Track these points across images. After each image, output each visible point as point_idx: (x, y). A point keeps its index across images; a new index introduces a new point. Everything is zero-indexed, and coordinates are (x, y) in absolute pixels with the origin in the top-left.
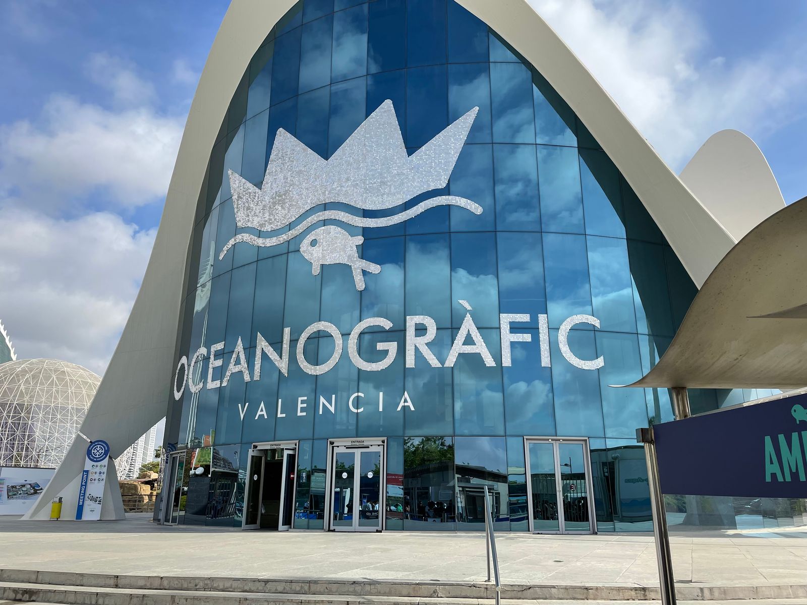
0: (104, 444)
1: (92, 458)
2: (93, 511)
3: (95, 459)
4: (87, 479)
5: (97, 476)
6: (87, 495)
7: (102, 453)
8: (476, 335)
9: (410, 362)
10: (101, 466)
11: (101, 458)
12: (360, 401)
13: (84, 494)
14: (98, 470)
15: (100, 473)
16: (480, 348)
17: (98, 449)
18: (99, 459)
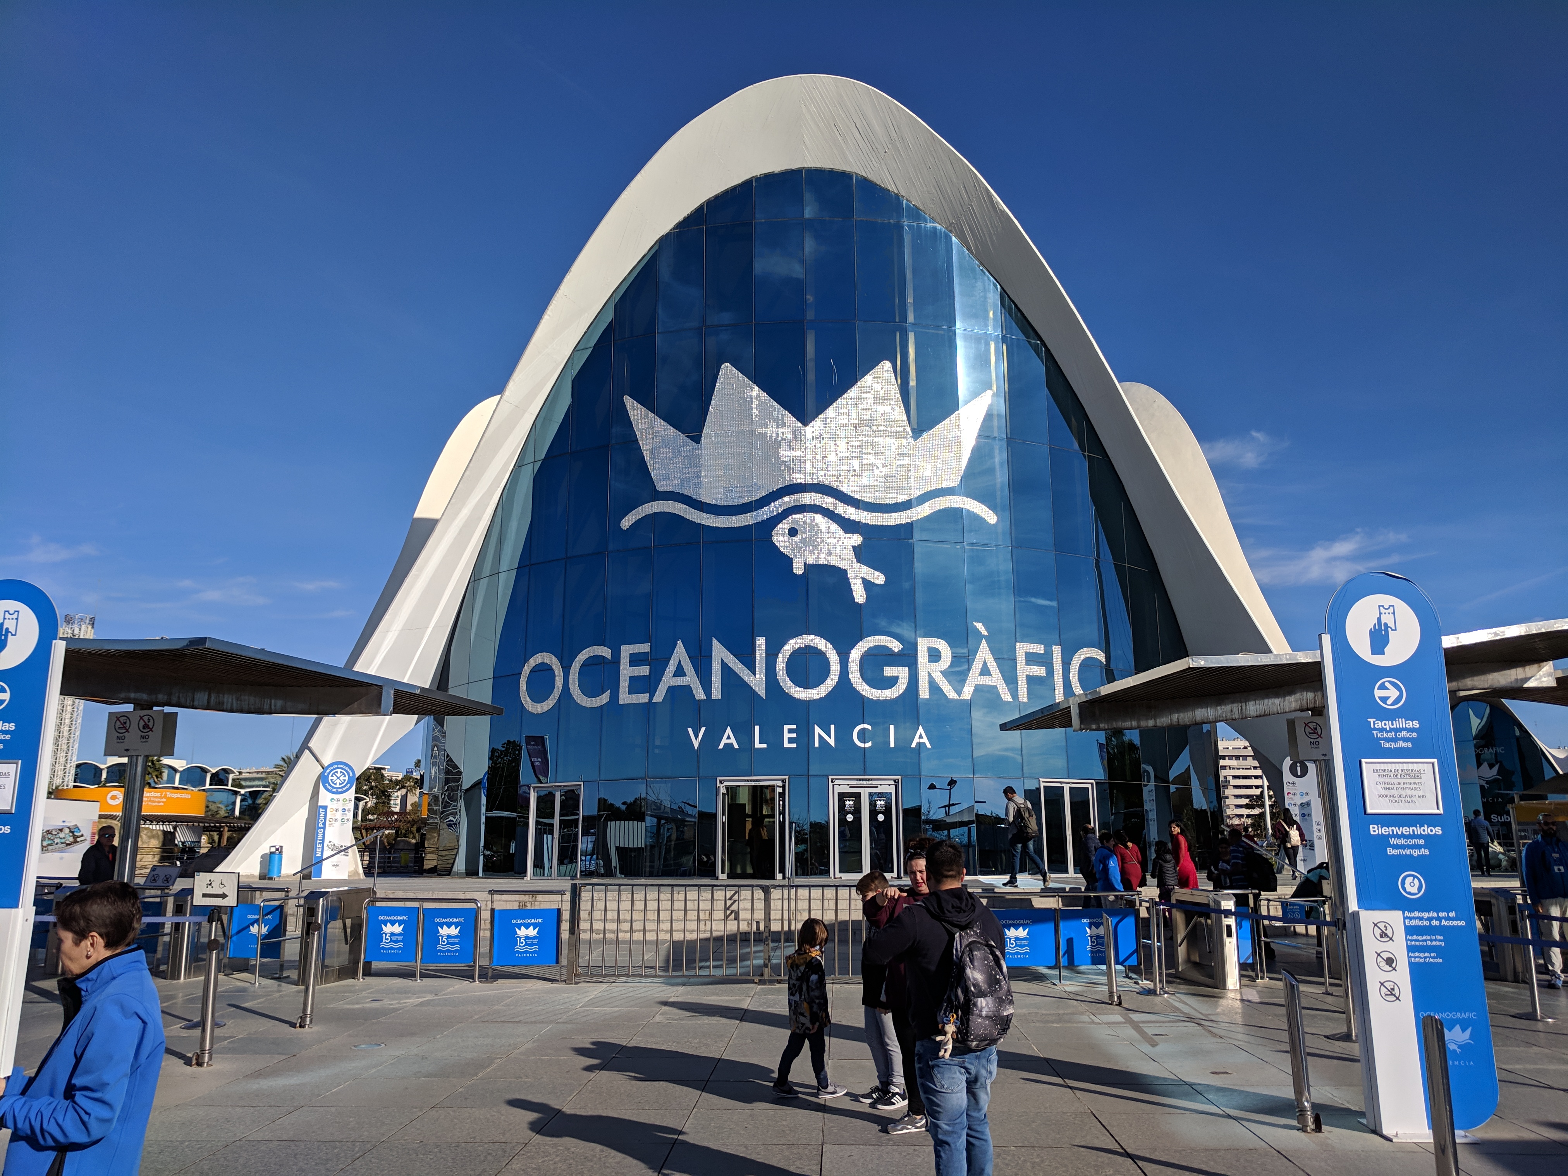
0: (347, 768)
1: (329, 787)
2: (337, 865)
3: (335, 790)
4: (325, 819)
5: (339, 815)
6: (326, 843)
7: (345, 780)
8: (993, 665)
9: (924, 693)
10: (344, 800)
11: (344, 789)
12: (866, 735)
13: (323, 840)
14: (340, 806)
15: (344, 810)
16: (996, 679)
17: (339, 775)
18: (340, 790)
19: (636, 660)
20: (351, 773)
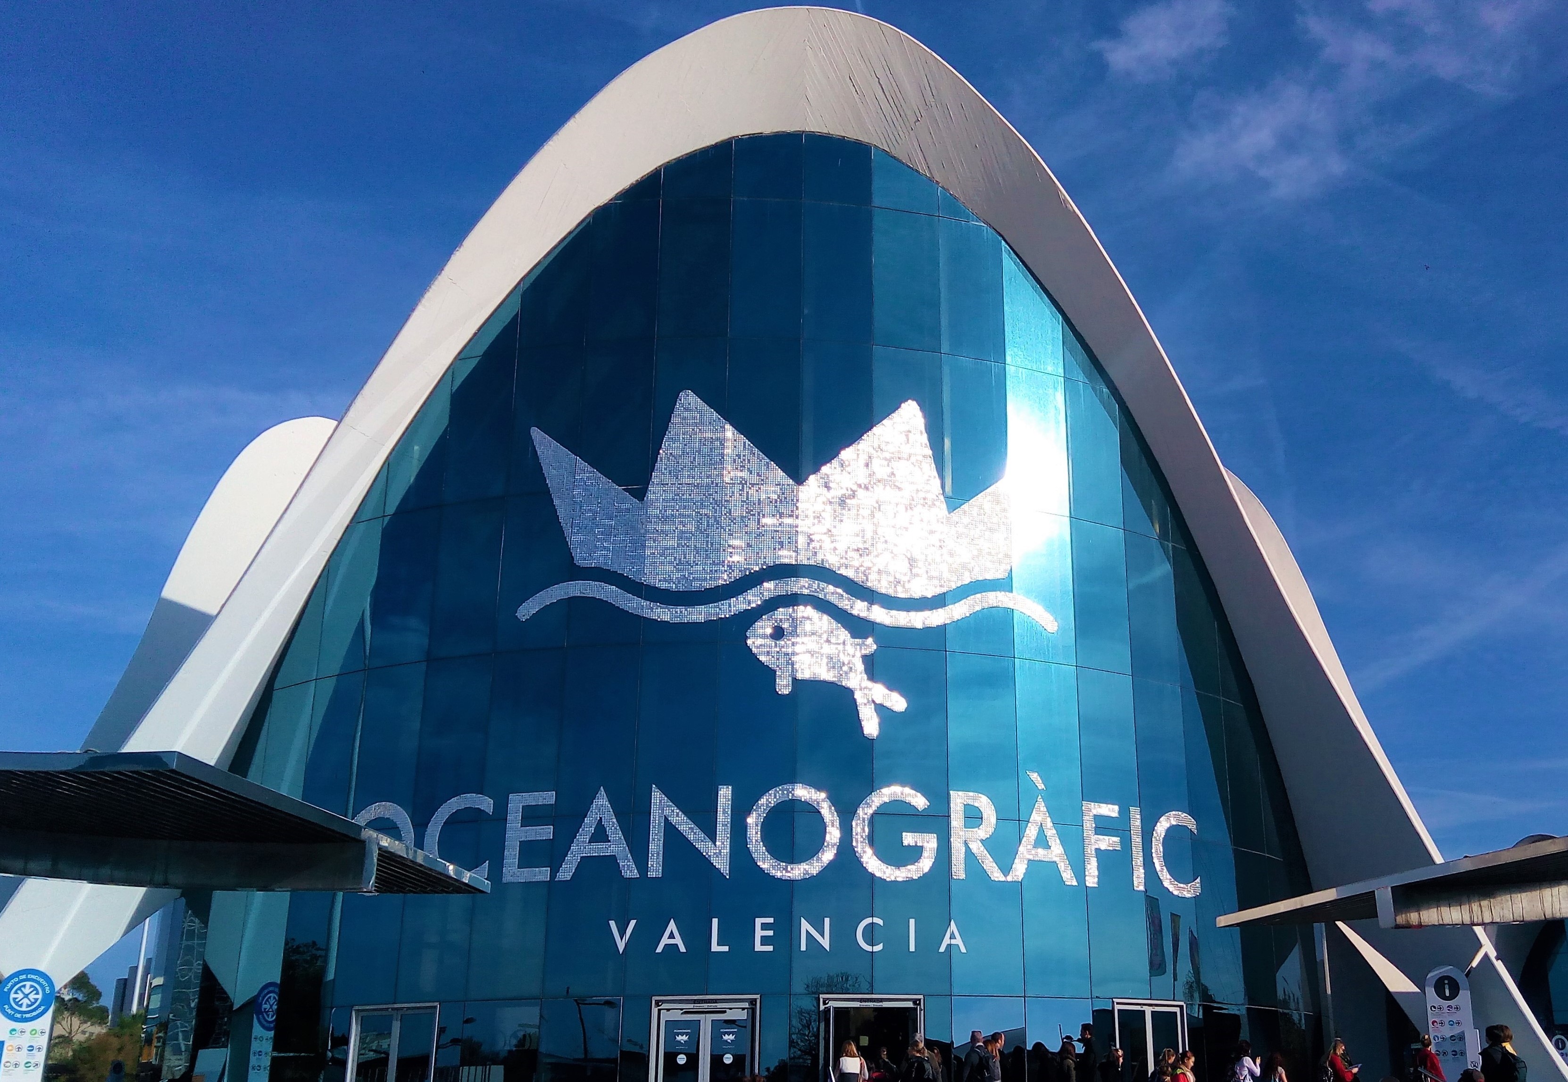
0: (41, 980)
1: (9, 1011)
3: (19, 1016)
5: (22, 1057)
8: (1051, 833)
9: (958, 871)
10: (33, 1032)
11: (34, 1014)
12: (876, 933)
14: (25, 1041)
15: (31, 1048)
16: (1056, 854)
17: (27, 990)
18: (28, 1016)
19: (531, 816)
20: (47, 988)
